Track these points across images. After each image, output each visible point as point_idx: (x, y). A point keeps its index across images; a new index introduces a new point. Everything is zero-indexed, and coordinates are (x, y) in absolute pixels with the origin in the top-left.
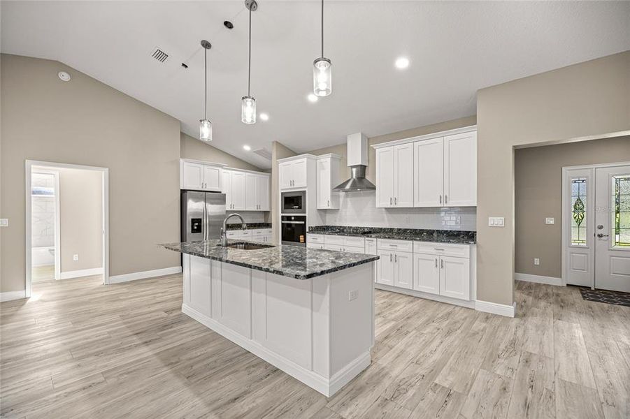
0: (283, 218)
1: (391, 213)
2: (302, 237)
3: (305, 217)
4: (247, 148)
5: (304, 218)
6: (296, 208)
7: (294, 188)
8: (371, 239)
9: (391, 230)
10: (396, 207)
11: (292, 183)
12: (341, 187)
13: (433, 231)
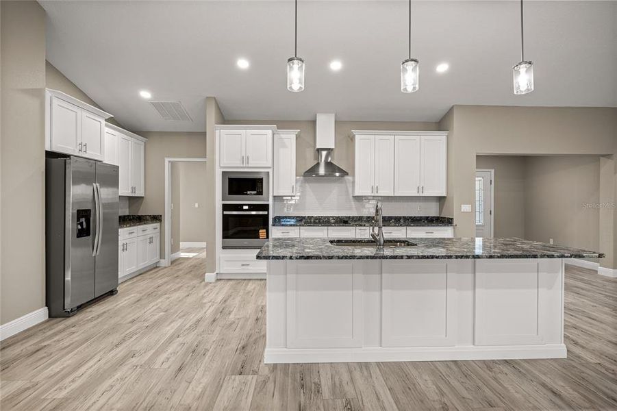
0: (225, 207)
1: (358, 201)
2: (262, 233)
3: (268, 205)
4: (146, 95)
5: (266, 207)
6: (251, 194)
7: (248, 167)
8: (364, 228)
9: (360, 218)
10: (376, 195)
11: (245, 159)
12: (313, 171)
13: (400, 218)
